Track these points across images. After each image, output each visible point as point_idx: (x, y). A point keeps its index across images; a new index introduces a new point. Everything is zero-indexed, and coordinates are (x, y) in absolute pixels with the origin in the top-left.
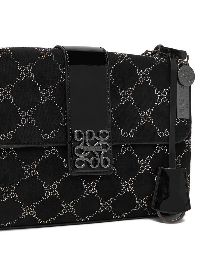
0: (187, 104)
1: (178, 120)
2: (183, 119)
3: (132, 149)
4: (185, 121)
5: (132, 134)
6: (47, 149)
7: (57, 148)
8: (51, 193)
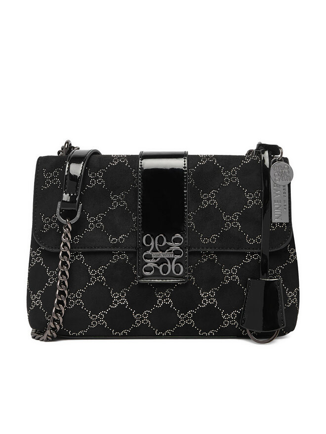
0: (286, 205)
1: (274, 225)
2: (281, 224)
3: (215, 256)
4: (284, 226)
5: (213, 240)
6: (116, 254)
7: (127, 253)
8: (119, 302)
